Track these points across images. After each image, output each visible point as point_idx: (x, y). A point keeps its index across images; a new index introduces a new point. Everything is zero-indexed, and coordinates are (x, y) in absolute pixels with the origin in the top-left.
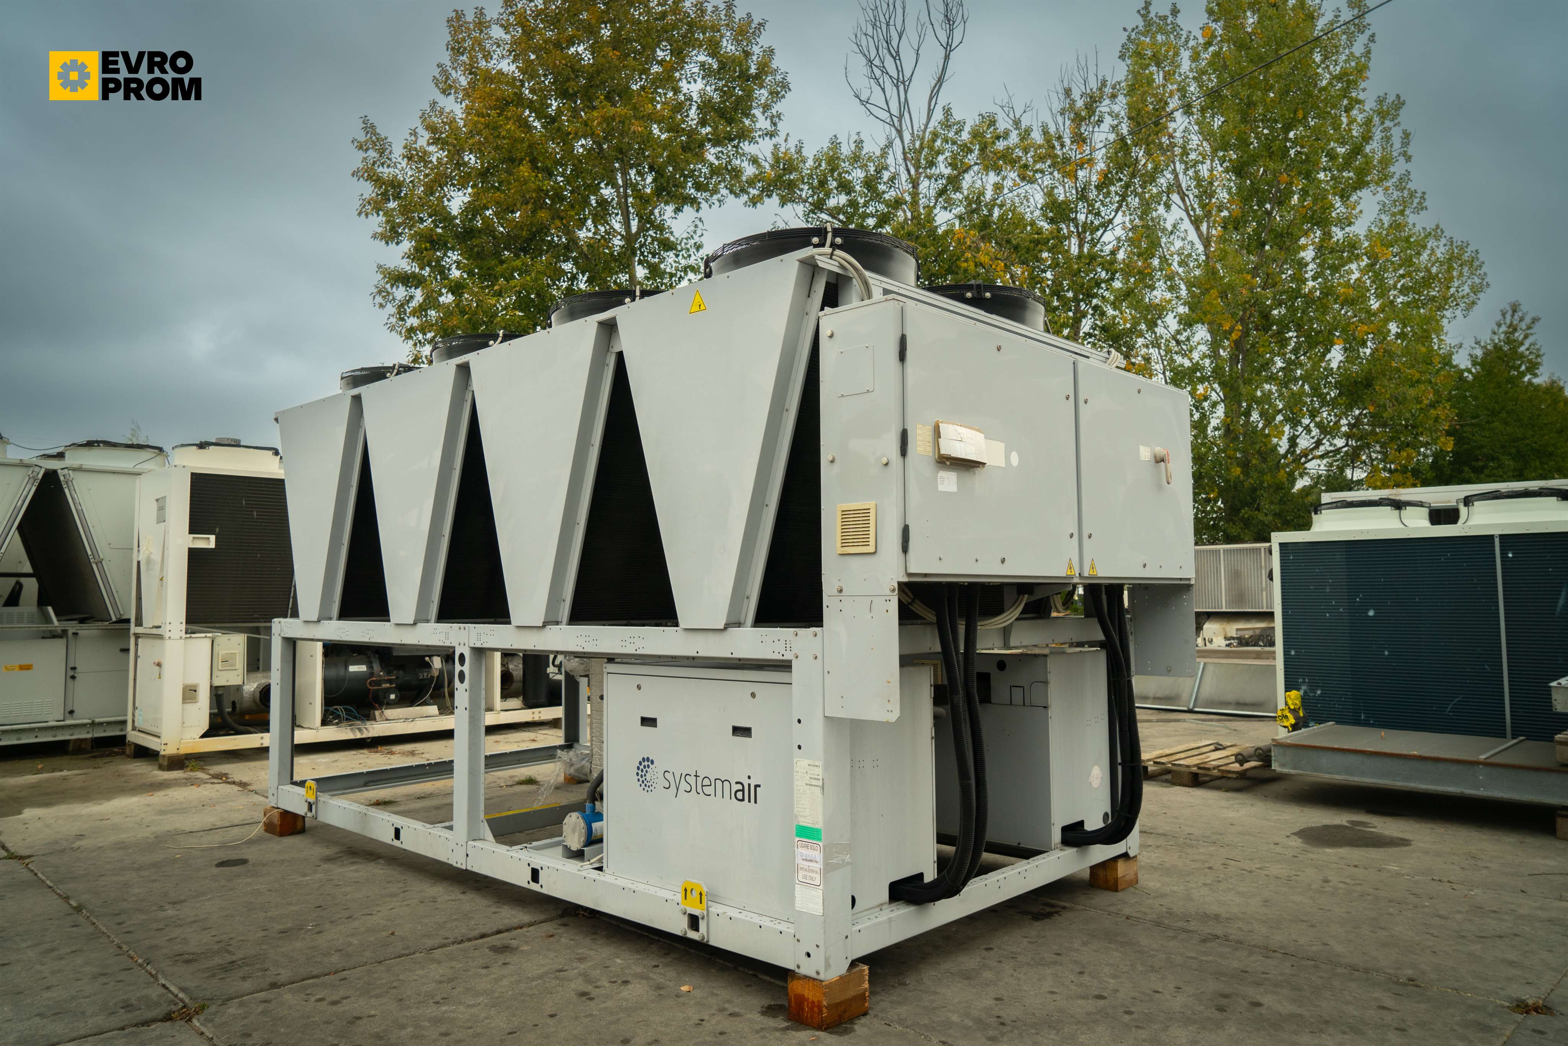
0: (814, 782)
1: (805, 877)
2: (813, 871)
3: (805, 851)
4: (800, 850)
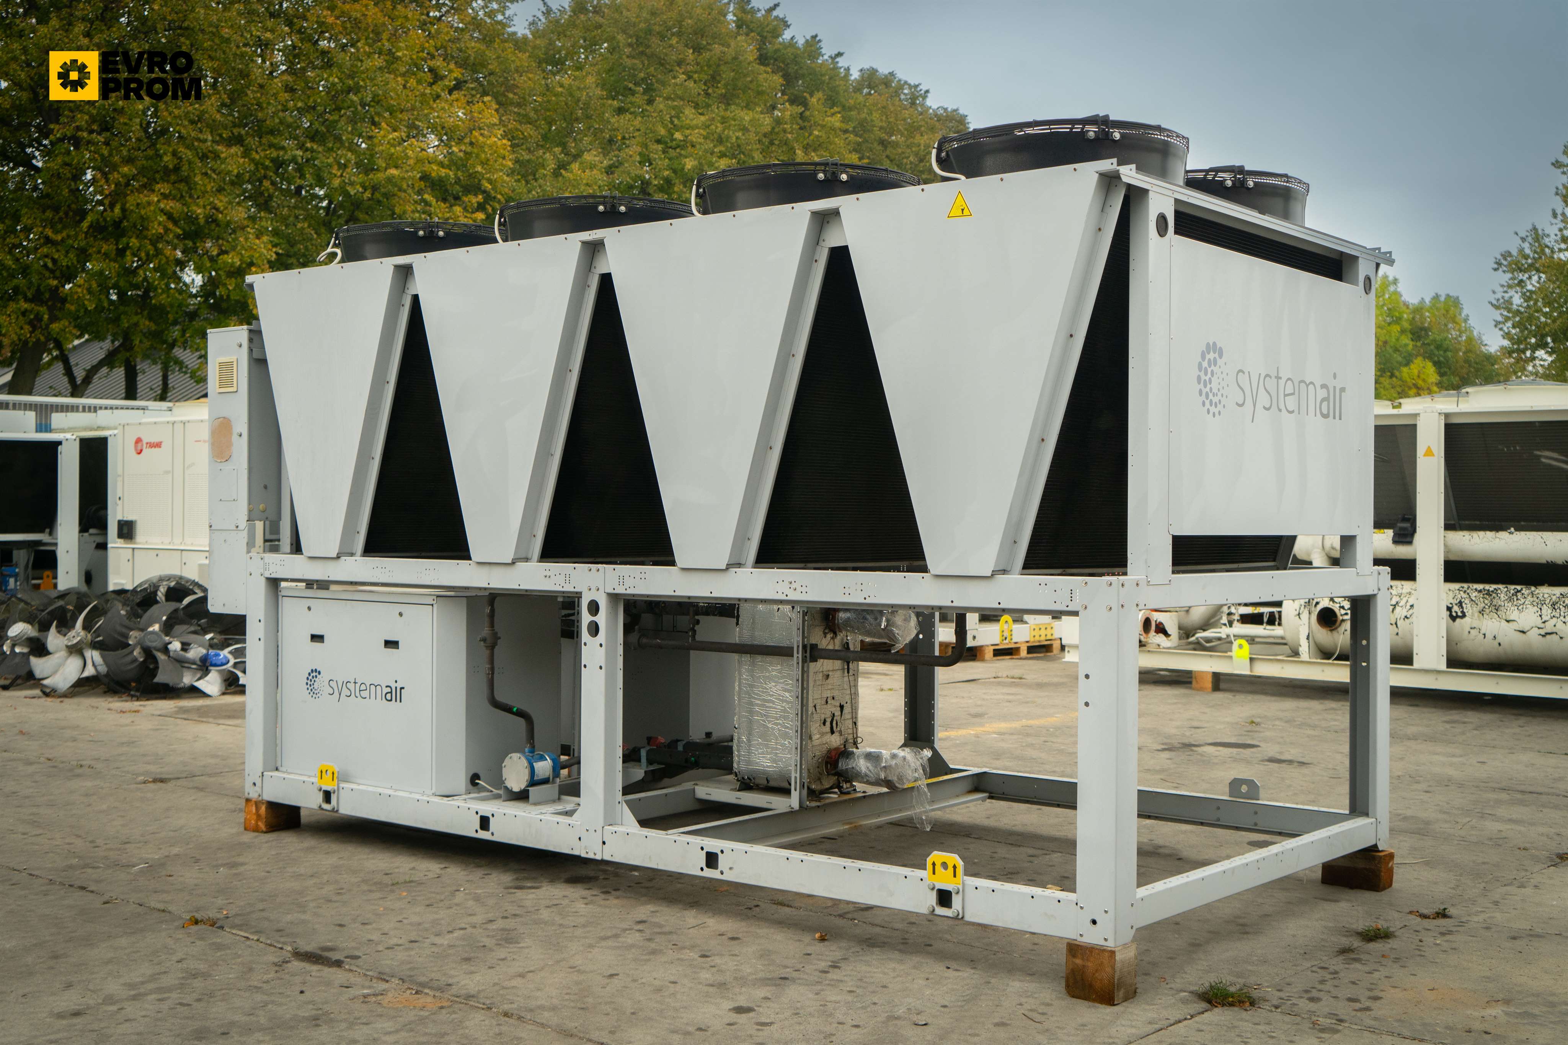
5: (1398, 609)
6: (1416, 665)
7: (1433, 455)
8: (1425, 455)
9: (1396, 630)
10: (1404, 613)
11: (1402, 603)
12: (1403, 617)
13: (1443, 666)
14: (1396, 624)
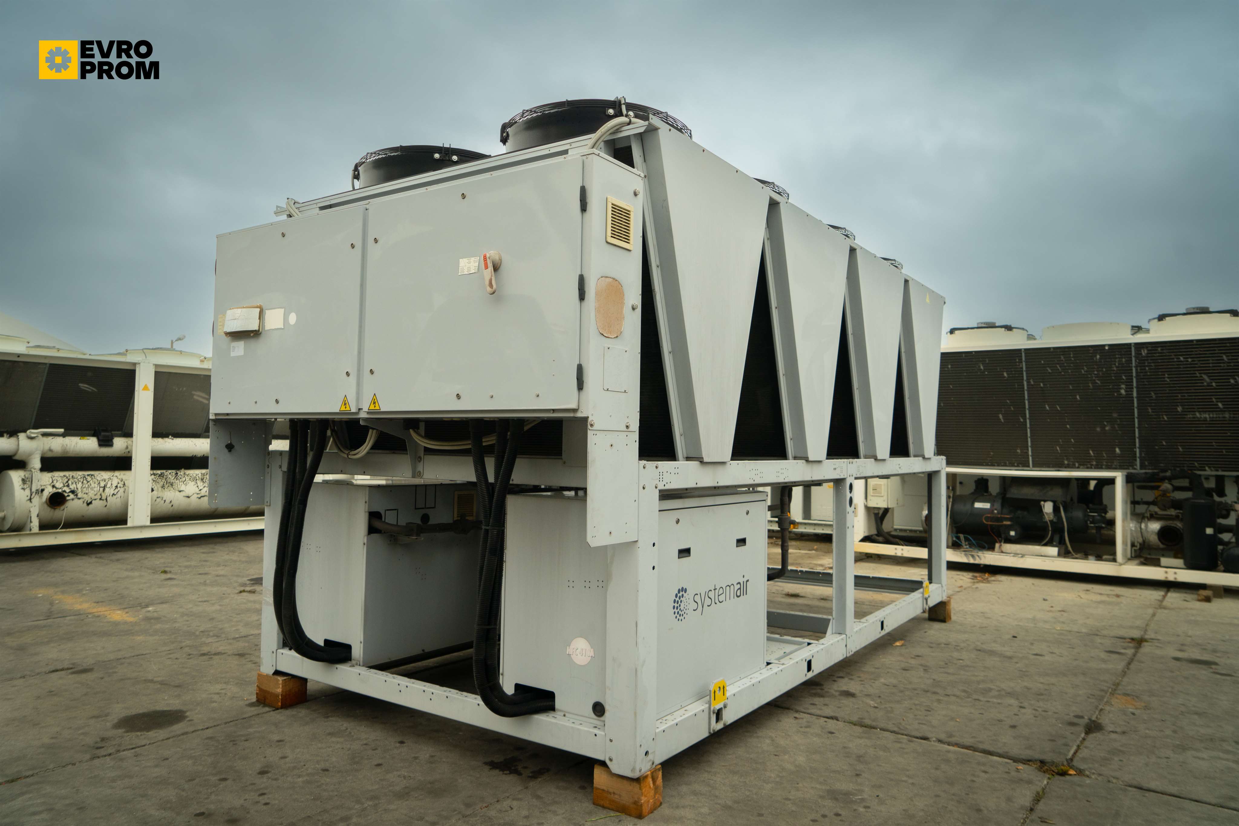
5: (107, 490)
6: (130, 524)
7: (149, 390)
8: (143, 390)
9: (106, 504)
10: (112, 492)
11: (109, 485)
12: (111, 494)
13: (148, 523)
14: (106, 499)
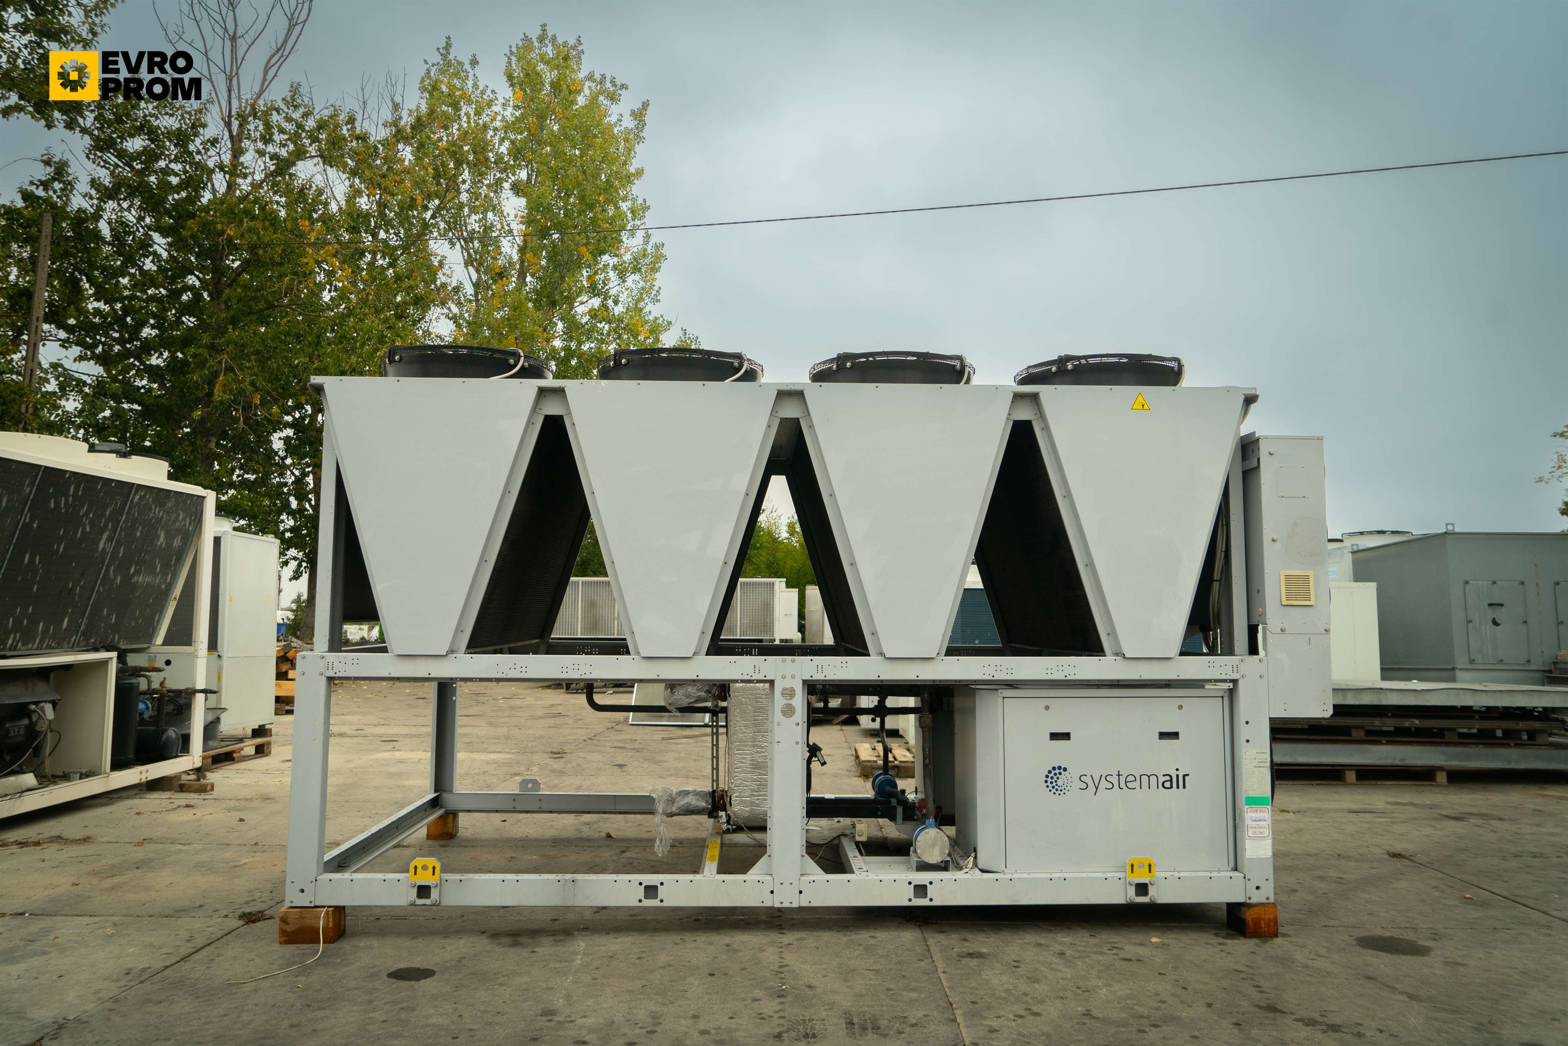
0: (1262, 765)
1: (1255, 833)
2: (1262, 828)
3: (1254, 815)
4: (1250, 814)
